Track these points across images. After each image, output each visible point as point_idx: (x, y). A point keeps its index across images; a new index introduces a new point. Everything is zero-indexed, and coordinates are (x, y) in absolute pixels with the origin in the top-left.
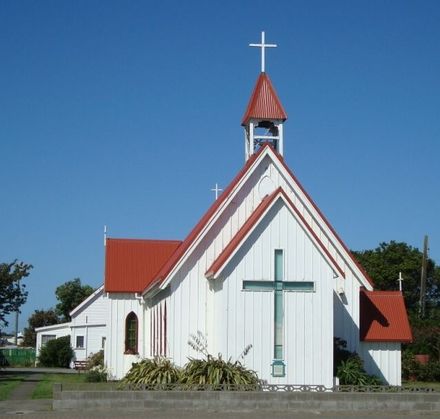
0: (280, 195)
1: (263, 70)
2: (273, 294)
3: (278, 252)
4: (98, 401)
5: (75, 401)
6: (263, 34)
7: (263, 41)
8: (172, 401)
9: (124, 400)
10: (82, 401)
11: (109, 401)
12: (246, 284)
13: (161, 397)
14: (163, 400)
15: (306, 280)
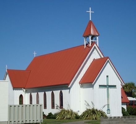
0: (108, 59)
1: (90, 20)
2: (106, 89)
3: (107, 76)
4: (113, 122)
5: (107, 122)
6: (90, 8)
7: (90, 10)
8: (130, 121)
9: (119, 121)
10: (109, 122)
11: (115, 122)
12: (100, 86)
13: (127, 120)
14: (128, 121)
15: (114, 85)
